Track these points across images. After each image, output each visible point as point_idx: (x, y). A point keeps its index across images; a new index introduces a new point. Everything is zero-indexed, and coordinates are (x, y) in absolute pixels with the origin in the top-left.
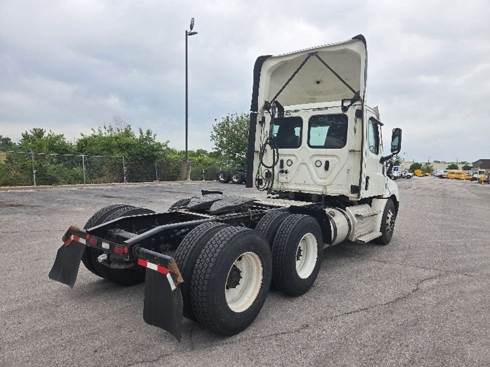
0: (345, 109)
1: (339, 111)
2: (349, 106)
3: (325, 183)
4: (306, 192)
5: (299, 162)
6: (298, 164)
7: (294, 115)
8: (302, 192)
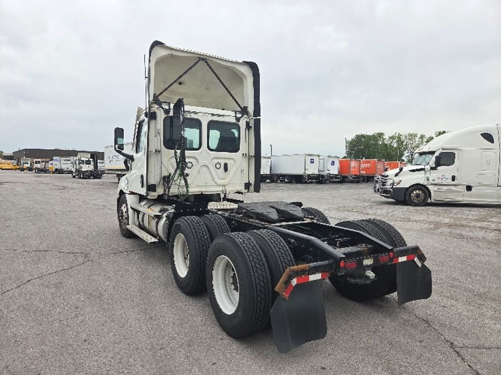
0: (238, 119)
1: (234, 120)
2: (241, 117)
3: (225, 183)
4: (207, 193)
5: (201, 164)
6: (199, 166)
7: (194, 116)
8: (204, 193)
